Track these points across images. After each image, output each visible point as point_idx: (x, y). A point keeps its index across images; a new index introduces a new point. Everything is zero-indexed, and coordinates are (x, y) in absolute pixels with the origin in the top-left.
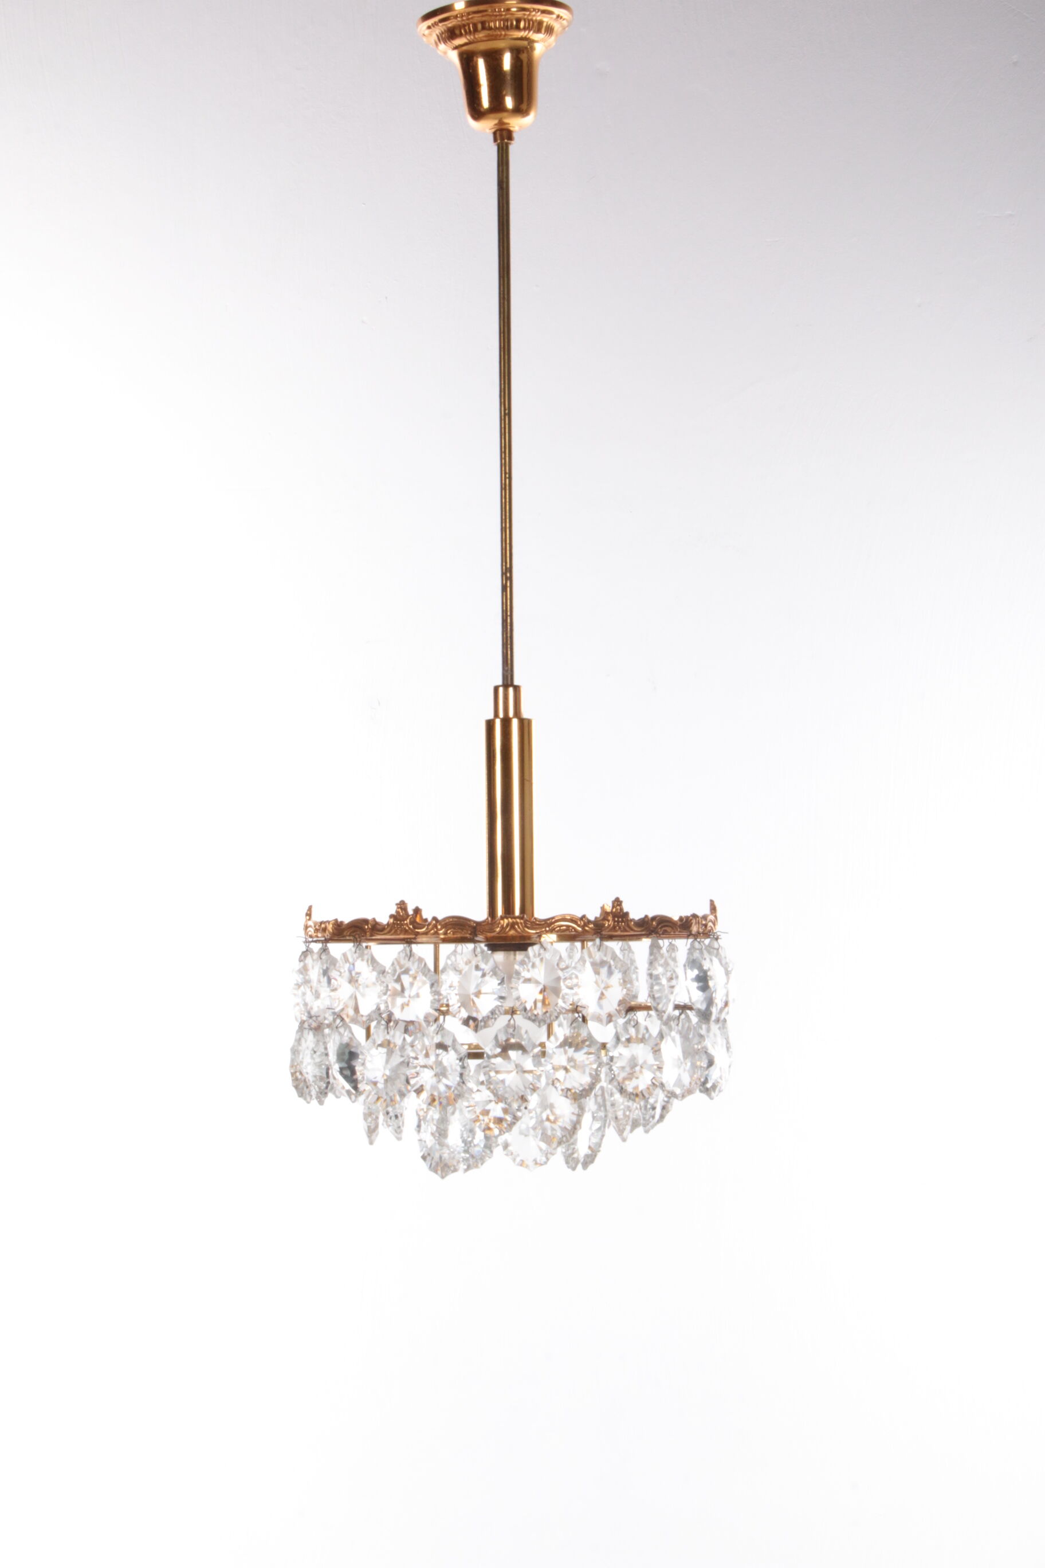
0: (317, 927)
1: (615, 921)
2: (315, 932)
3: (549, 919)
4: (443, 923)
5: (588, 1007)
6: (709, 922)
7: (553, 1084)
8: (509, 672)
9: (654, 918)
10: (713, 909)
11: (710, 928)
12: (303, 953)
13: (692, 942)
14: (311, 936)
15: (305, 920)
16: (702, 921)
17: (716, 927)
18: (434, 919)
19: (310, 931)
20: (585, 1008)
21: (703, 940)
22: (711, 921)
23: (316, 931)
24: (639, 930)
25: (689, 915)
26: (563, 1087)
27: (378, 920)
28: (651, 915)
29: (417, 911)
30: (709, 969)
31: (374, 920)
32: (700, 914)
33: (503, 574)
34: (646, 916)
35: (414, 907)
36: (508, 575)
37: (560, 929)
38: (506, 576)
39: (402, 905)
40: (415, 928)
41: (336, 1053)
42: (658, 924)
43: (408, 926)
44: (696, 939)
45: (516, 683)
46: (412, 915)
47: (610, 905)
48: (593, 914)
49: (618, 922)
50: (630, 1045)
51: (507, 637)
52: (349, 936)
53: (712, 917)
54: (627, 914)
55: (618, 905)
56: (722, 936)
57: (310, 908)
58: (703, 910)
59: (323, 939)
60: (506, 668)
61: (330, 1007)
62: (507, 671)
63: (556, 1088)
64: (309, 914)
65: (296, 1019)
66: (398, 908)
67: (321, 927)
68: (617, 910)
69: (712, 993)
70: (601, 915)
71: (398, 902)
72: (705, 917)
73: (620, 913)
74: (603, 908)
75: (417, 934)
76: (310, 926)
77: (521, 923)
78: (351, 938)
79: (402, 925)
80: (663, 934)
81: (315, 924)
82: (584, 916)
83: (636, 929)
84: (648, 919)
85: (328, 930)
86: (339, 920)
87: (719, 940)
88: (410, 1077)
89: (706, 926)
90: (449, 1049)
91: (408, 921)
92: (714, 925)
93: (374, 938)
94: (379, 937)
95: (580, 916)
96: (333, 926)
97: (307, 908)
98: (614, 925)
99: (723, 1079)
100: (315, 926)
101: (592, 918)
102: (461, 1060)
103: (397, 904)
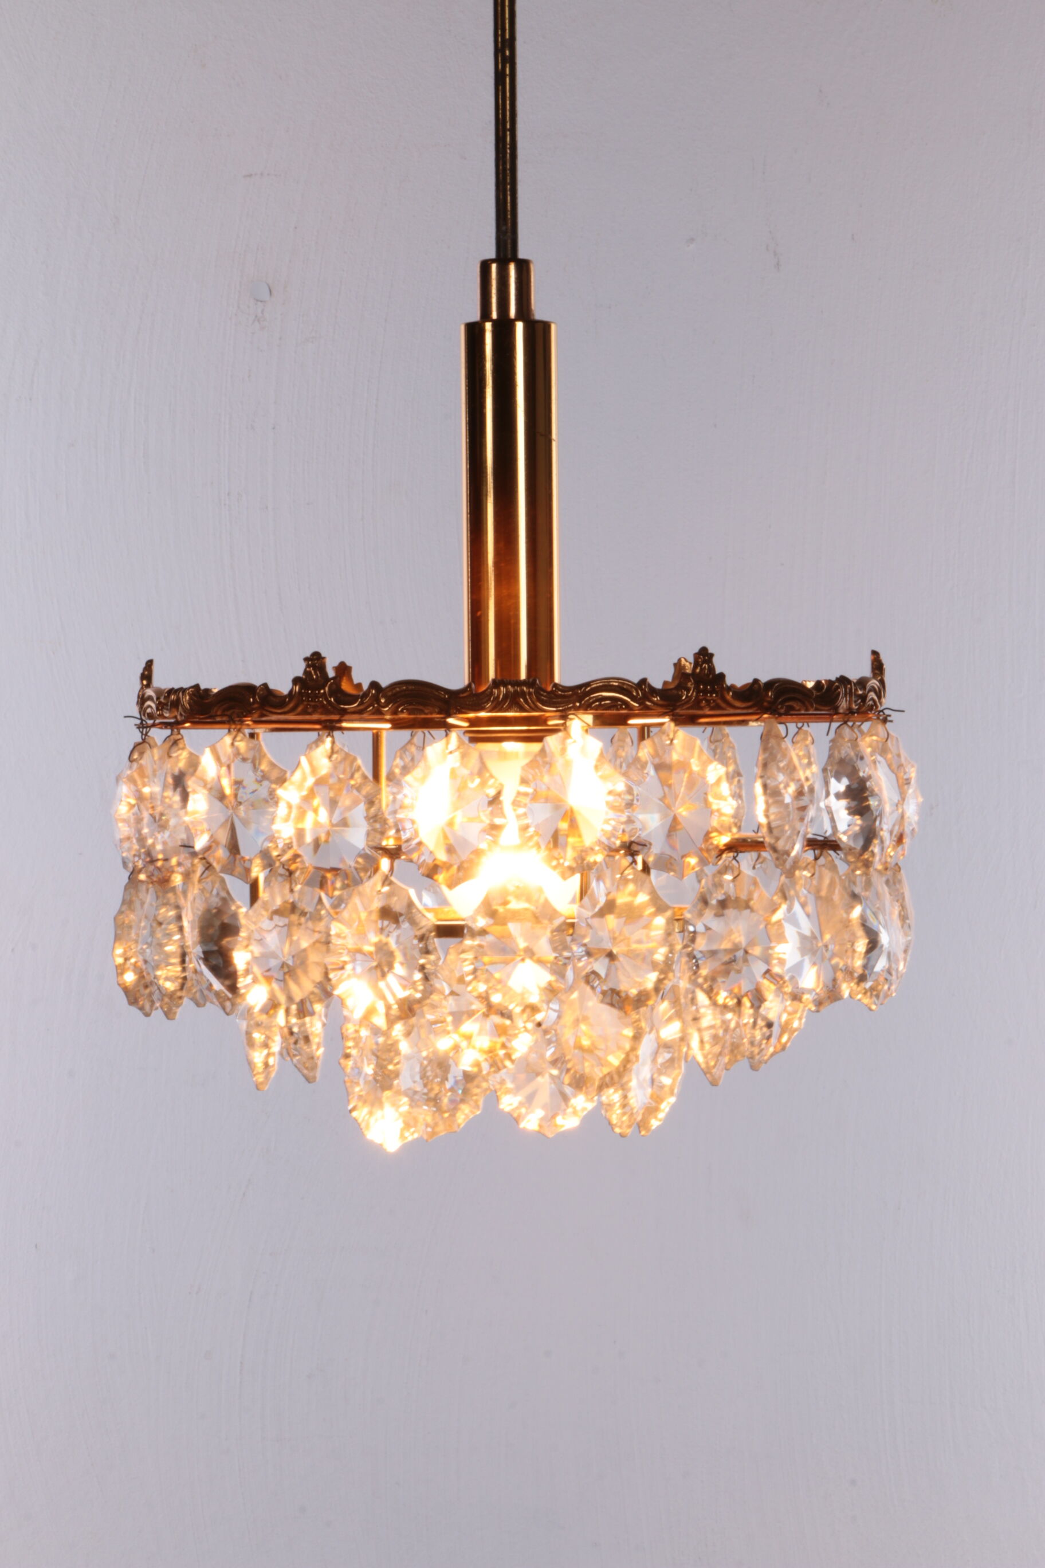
0: (162, 700)
1: (698, 692)
2: (158, 709)
3: (580, 687)
4: (390, 694)
5: (650, 844)
6: (870, 691)
7: (588, 982)
8: (509, 234)
9: (770, 684)
10: (878, 667)
11: (871, 703)
12: (137, 745)
13: (839, 727)
14: (151, 716)
15: (138, 686)
16: (856, 690)
17: (883, 700)
18: (374, 685)
19: (149, 706)
20: (645, 845)
21: (858, 724)
22: (873, 689)
23: (160, 706)
24: (744, 705)
25: (833, 679)
26: (605, 988)
27: (271, 686)
28: (764, 679)
29: (343, 670)
30: (870, 777)
31: (265, 686)
32: (854, 676)
33: (498, 51)
34: (756, 681)
35: (336, 664)
36: (507, 53)
37: (600, 705)
38: (504, 54)
39: (315, 661)
40: (339, 701)
41: (197, 924)
42: (777, 696)
43: (327, 700)
44: (845, 723)
45: (522, 255)
46: (333, 678)
47: (691, 659)
48: (660, 676)
49: (705, 692)
50: (727, 912)
51: (505, 170)
52: (222, 715)
53: (874, 683)
54: (722, 676)
55: (704, 662)
56: (894, 716)
57: (149, 664)
58: (859, 669)
59: (172, 720)
60: (504, 228)
61: (187, 844)
62: (506, 232)
63: (593, 988)
64: (147, 675)
65: (125, 864)
66: (308, 666)
67: (169, 699)
68: (702, 670)
69: (875, 820)
70: (674, 678)
71: (308, 654)
72: (862, 682)
73: (708, 675)
74: (678, 666)
75: (344, 712)
76: (150, 698)
77: (530, 694)
78: (225, 719)
79: (317, 696)
80: (786, 714)
81: (159, 692)
82: (644, 681)
83: (738, 704)
84: (760, 685)
85: (183, 706)
86: (203, 687)
87: (888, 724)
88: (330, 967)
89: (863, 698)
90: (401, 919)
91: (327, 689)
92: (879, 697)
93: (264, 719)
94: (274, 717)
95: (636, 680)
96: (191, 698)
97: (143, 665)
98: (697, 696)
99: (894, 973)
100: (158, 698)
101: (658, 684)
102: (422, 938)
103: (306, 659)
